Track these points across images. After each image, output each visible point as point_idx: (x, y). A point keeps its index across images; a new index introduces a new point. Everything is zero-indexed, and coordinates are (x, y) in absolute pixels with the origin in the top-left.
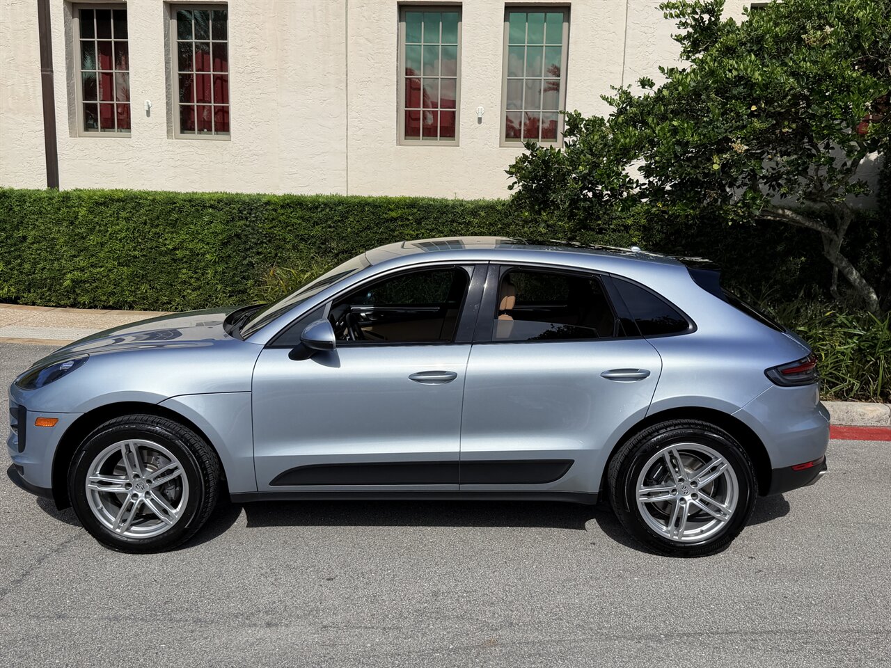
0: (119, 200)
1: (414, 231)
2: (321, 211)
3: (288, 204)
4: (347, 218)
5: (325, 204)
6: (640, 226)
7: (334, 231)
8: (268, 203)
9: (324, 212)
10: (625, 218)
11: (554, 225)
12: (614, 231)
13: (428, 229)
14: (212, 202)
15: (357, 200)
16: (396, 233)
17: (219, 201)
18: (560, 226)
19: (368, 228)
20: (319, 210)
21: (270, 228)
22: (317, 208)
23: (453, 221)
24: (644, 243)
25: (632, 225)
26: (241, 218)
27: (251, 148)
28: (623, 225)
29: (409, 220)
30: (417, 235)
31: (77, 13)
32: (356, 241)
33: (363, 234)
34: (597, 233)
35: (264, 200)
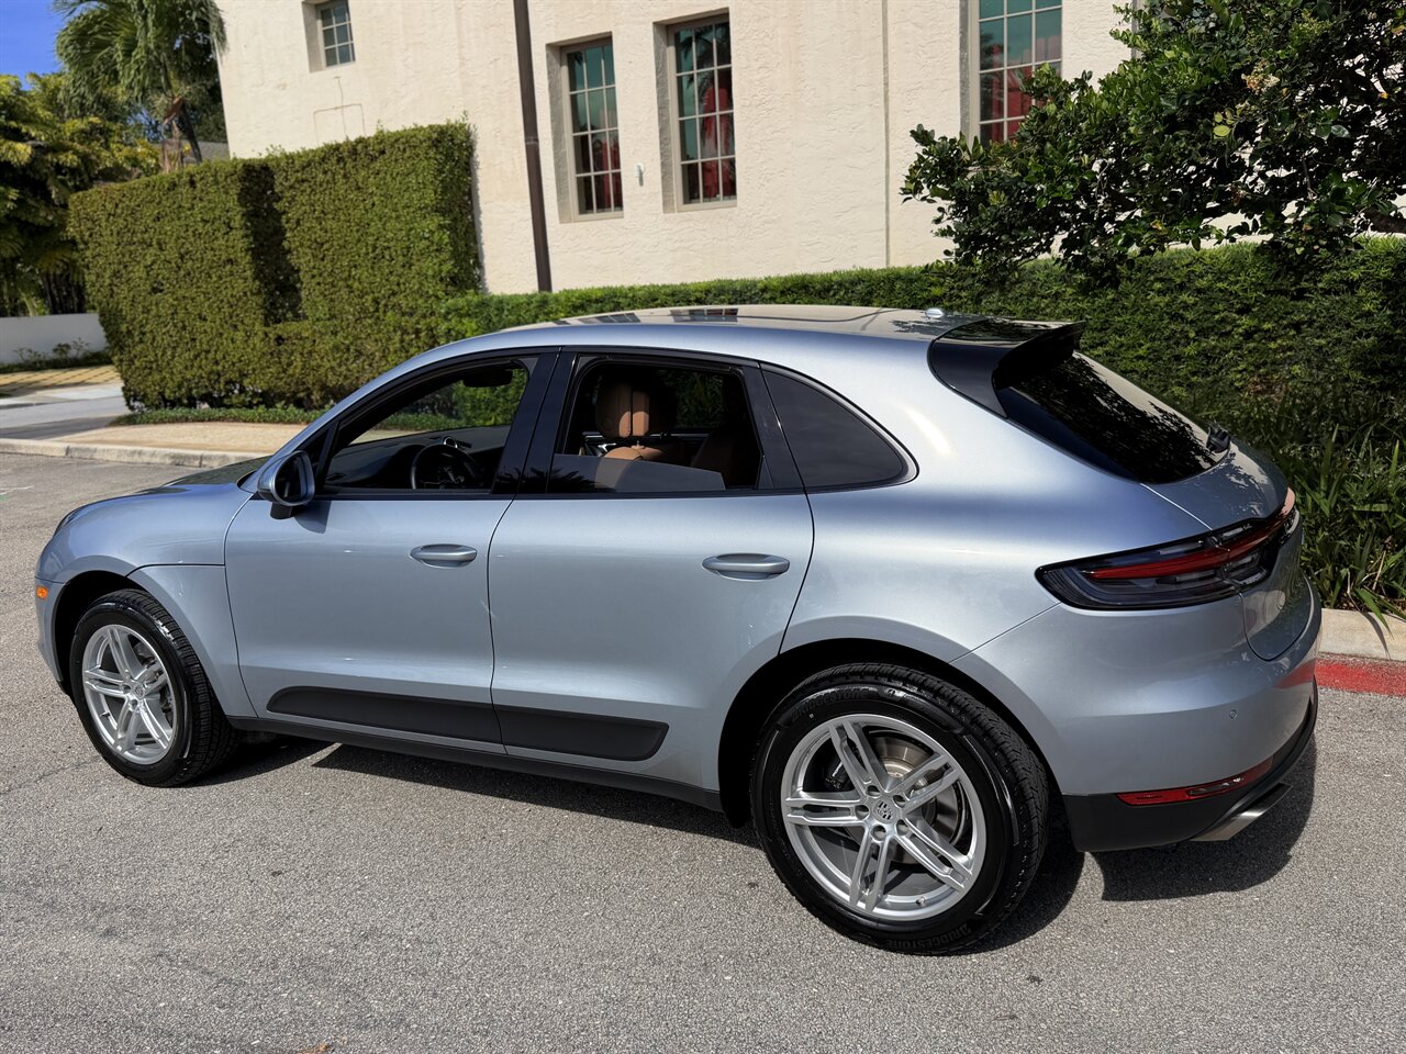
0: (597, 301)
2: (834, 295)
3: (789, 289)
5: (840, 284)
6: (1378, 280)
8: (764, 288)
9: (837, 297)
10: (1346, 268)
11: (1210, 288)
12: (1326, 292)
14: (698, 294)
15: (885, 274)
17: (706, 290)
18: (1221, 290)
20: (832, 293)
22: (828, 290)
23: (1032, 294)
24: (1388, 312)
25: (1361, 279)
27: (762, 213)
28: (1342, 281)
29: (961, 298)
31: (565, 60)
34: (1294, 298)
35: (760, 285)
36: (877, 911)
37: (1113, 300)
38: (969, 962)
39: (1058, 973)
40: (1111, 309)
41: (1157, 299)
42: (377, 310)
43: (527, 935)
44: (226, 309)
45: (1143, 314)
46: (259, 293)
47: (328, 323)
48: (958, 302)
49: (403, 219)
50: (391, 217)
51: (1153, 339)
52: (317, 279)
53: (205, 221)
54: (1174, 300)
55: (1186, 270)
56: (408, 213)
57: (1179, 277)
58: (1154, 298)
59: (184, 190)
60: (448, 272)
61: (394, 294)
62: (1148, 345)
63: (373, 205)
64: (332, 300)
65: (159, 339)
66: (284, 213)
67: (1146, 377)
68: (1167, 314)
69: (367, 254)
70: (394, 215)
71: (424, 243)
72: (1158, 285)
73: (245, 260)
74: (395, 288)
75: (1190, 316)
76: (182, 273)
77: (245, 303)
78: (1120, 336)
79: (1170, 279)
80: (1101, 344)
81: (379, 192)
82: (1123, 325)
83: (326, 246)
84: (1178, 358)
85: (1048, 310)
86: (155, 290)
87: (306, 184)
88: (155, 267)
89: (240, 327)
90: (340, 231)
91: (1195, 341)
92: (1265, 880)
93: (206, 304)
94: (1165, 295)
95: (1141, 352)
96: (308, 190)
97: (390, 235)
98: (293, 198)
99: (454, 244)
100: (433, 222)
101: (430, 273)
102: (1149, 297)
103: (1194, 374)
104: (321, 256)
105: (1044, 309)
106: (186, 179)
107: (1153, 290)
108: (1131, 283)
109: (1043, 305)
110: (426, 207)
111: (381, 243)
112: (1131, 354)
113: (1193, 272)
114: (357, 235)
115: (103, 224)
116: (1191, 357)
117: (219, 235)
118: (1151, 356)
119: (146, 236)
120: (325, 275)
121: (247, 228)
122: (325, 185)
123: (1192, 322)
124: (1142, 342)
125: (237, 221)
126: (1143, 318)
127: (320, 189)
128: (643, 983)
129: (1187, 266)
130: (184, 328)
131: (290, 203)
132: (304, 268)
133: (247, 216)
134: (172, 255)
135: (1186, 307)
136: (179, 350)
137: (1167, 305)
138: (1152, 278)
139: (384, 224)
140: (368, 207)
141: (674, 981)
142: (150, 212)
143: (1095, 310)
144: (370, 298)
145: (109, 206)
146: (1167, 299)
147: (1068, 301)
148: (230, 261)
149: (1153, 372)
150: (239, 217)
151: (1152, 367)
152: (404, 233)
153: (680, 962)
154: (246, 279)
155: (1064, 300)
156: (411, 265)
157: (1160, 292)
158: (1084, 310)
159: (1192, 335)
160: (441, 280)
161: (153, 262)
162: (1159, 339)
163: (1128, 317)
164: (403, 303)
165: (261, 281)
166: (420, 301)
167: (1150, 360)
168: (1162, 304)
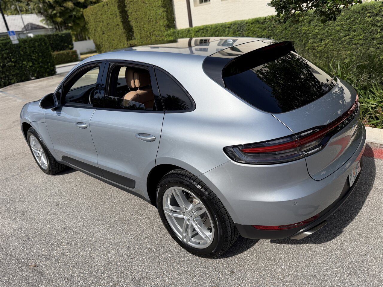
1: (307, 27)
2: (267, 23)
7: (272, 32)
8: (247, 23)
13: (314, 26)
16: (299, 29)
17: (231, 24)
19: (286, 29)
21: (248, 34)
22: (265, 22)
26: (238, 31)
30: (308, 29)
32: (281, 36)
33: (284, 32)
36: (189, 243)
37: (353, 20)
38: (215, 262)
39: (241, 271)
40: (352, 23)
41: (368, 19)
42: (150, 35)
43: (102, 234)
44: (118, 38)
45: (363, 25)
46: (125, 33)
47: (140, 40)
48: (303, 23)
49: (154, 10)
50: (151, 10)
51: (365, 33)
52: (137, 28)
53: (111, 15)
54: (373, 19)
55: (379, 9)
56: (156, 8)
57: (376, 11)
58: (367, 19)
59: (106, 6)
60: (166, 24)
61: (154, 31)
62: (363, 35)
63: (147, 7)
64: (141, 34)
65: (106, 46)
66: (128, 11)
67: (362, 45)
68: (371, 24)
69: (147, 20)
70: (152, 9)
71: (160, 16)
72: (368, 15)
73: (121, 24)
74: (154, 29)
75: (379, 24)
76: (108, 29)
77: (122, 36)
78: (355, 32)
79: (373, 12)
80: (348, 35)
81: (148, 3)
82: (355, 29)
83: (138, 19)
84: (373, 39)
85: (332, 25)
86: (103, 34)
87: (132, 3)
88: (103, 27)
89: (122, 42)
90: (140, 15)
91: (380, 32)
92: (329, 240)
93: (114, 36)
94: (371, 18)
95: (361, 37)
96: (133, 4)
97: (152, 15)
98: (130, 6)
99: (167, 16)
100: (162, 9)
101: (162, 24)
102: (365, 19)
103: (378, 44)
104: (137, 22)
105: (330, 24)
106: (106, 3)
107: (367, 16)
108: (359, 14)
109: (330, 23)
110: (160, 6)
111: (150, 17)
112: (358, 38)
113: (381, 9)
114: (144, 15)
115: (91, 17)
116: (377, 38)
117: (114, 18)
118: (364, 39)
119: (100, 19)
120: (138, 27)
121: (121, 16)
122: (136, 2)
123: (379, 26)
124: (362, 34)
125: (118, 14)
126: (363, 26)
127: (135, 4)
128: (121, 256)
129: (379, 7)
130: (110, 43)
131: (129, 8)
132: (134, 25)
133: (120, 12)
134: (105, 24)
135: (378, 21)
136: (110, 49)
137: (371, 21)
138: (367, 12)
139: (150, 12)
140: (146, 7)
141: (129, 257)
142: (100, 13)
143: (347, 24)
144: (148, 32)
145: (91, 12)
146: (371, 19)
147: (338, 21)
148: (118, 25)
149: (365, 44)
150: (118, 13)
151: (364, 42)
152: (155, 14)
153: (134, 250)
154: (121, 29)
155: (337, 21)
156: (157, 23)
157: (370, 17)
158: (343, 24)
159: (379, 31)
160: (165, 26)
161: (102, 26)
162: (368, 33)
163: (357, 26)
164: (156, 33)
165: (125, 29)
166: (160, 33)
167: (364, 40)
168: (369, 21)
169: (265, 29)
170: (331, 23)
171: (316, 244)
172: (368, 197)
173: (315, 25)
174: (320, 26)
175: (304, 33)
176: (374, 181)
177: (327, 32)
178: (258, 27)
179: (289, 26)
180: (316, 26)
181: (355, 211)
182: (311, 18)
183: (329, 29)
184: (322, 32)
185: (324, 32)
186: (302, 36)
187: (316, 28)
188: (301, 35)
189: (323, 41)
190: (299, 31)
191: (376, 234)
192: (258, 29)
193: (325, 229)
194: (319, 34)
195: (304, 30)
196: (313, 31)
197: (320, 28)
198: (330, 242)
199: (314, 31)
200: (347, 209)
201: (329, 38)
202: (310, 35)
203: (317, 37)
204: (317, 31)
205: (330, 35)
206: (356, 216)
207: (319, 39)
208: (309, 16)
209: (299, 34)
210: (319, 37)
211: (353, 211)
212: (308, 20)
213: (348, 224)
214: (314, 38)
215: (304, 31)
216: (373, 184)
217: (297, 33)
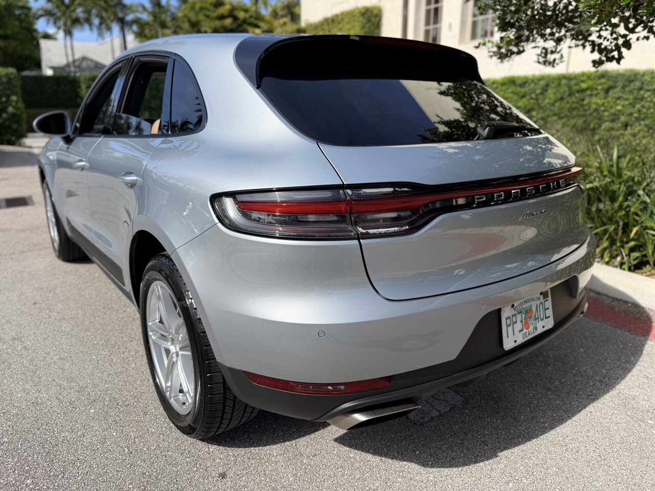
1: (601, 100)
4: (546, 91)
13: (614, 98)
16: (585, 102)
19: (562, 99)
30: (603, 103)
33: (557, 104)
36: (172, 400)
39: (241, 477)
169: (524, 96)
170: (649, 96)
171: (423, 466)
172: (591, 405)
173: (617, 96)
174: (626, 100)
175: (596, 110)
176: (623, 378)
177: (639, 111)
178: (513, 93)
179: (567, 93)
180: (619, 98)
181: (547, 425)
182: (610, 83)
183: (643, 106)
184: (628, 111)
185: (632, 110)
186: (591, 114)
187: (618, 102)
188: (588, 112)
189: (629, 128)
190: (586, 105)
191: (567, 478)
192: (511, 95)
193: (462, 444)
194: (623, 114)
195: (595, 103)
196: (611, 108)
197: (627, 103)
198: (455, 469)
199: (615, 108)
200: (533, 418)
201: (642, 123)
202: (606, 114)
203: (619, 119)
204: (619, 108)
205: (645, 117)
206: (544, 432)
207: (622, 123)
208: (608, 80)
209: (585, 110)
210: (623, 119)
211: (543, 423)
212: (605, 86)
213: (516, 445)
214: (612, 121)
215: (594, 106)
216: (617, 384)
217: (582, 109)
